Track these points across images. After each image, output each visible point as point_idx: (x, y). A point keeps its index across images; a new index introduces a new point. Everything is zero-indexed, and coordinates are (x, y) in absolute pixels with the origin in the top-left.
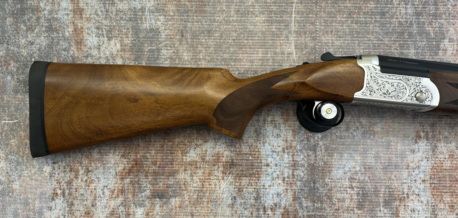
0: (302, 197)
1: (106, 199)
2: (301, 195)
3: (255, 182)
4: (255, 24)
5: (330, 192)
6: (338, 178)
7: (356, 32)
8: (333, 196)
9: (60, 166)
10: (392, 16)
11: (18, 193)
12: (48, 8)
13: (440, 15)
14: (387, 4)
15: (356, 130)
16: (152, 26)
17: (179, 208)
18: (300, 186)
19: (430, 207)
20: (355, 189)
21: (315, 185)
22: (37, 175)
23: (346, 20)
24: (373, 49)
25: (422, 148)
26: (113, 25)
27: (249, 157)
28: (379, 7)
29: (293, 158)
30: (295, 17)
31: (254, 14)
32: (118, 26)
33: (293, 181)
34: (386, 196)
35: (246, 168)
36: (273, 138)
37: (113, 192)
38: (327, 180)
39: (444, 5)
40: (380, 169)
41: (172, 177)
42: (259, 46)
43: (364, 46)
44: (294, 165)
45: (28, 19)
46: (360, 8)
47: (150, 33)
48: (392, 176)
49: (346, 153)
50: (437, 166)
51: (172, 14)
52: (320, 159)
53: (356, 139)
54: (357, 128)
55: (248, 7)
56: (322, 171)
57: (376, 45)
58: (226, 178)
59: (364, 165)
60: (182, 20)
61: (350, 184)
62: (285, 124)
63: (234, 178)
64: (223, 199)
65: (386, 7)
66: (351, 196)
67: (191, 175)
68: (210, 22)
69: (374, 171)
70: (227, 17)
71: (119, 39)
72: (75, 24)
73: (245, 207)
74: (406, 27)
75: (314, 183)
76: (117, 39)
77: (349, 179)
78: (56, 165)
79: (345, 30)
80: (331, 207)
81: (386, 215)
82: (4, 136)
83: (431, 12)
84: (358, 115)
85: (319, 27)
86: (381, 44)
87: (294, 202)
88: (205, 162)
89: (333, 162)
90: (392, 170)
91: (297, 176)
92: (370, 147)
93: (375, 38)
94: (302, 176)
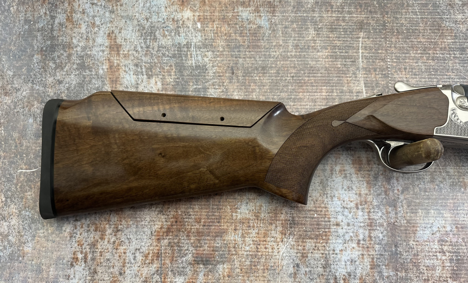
0: (381, 264)
1: (137, 266)
2: (381, 262)
3: (322, 245)
4: (316, 60)
5: (416, 258)
6: (425, 240)
7: (434, 69)
8: (420, 263)
9: (83, 224)
11: (30, 258)
12: (82, 44)
15: (443, 181)
16: (199, 62)
17: (228, 277)
18: (379, 251)
20: (447, 254)
21: (397, 249)
22: (54, 235)
23: (421, 57)
26: (154, 62)
27: (314, 215)
28: (457, 42)
29: (369, 215)
30: (362, 53)
31: (315, 49)
32: (160, 63)
33: (370, 244)
35: (310, 228)
36: (343, 192)
37: (146, 257)
38: (411, 243)
41: (219, 238)
42: (322, 83)
44: (371, 225)
45: (58, 56)
46: (436, 43)
47: (196, 70)
49: (433, 210)
51: (221, 49)
52: (402, 216)
53: (443, 192)
54: (444, 178)
55: (308, 42)
56: (405, 232)
57: (458, 83)
58: (286, 240)
59: (456, 224)
60: (232, 56)
61: (440, 247)
62: (358, 174)
63: (296, 240)
64: (283, 266)
65: (465, 42)
66: (443, 263)
67: (243, 236)
68: (265, 58)
70: (284, 52)
71: (161, 77)
72: (111, 61)
73: (311, 278)
75: (396, 246)
76: (158, 77)
77: (439, 241)
78: (79, 223)
79: (421, 67)
80: (419, 277)
82: (20, 188)
85: (390, 63)
86: (464, 82)
87: (372, 271)
88: (259, 220)
89: (418, 220)
91: (375, 237)
92: (461, 202)
93: (456, 75)
94: (381, 237)
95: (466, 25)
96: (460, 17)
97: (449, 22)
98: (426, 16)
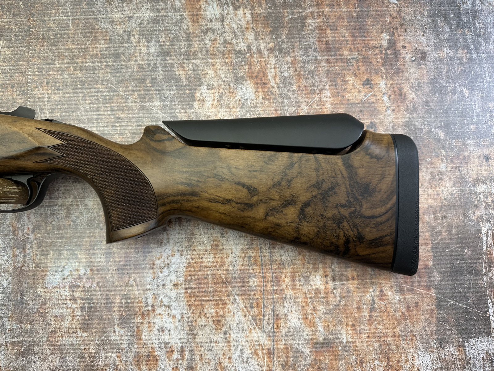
0: (4, 316)
5: (43, 307)
6: (55, 286)
7: (81, 81)
8: (47, 312)
10: (129, 57)
13: (195, 54)
14: (122, 43)
15: (79, 216)
18: (2, 301)
19: (186, 324)
20: (79, 301)
21: (23, 298)
23: (67, 67)
24: (103, 103)
25: (173, 237)
28: (111, 47)
34: (122, 309)
38: (39, 290)
39: (199, 41)
40: (113, 270)
43: (90, 100)
46: (86, 50)
48: (131, 280)
49: (66, 250)
50: (195, 263)
52: (31, 259)
53: (79, 229)
54: (81, 213)
56: (33, 277)
57: (107, 98)
59: (90, 266)
61: (71, 294)
65: (121, 47)
66: (73, 312)
69: (105, 274)
74: (148, 71)
75: (21, 295)
77: (70, 287)
79: (66, 80)
80: (45, 328)
81: (122, 338)
83: (183, 50)
84: (82, 195)
85: (31, 77)
86: (114, 95)
89: (48, 263)
90: (131, 272)
92: (98, 240)
93: (106, 88)
94: (5, 285)
95: (124, 26)
96: (118, 16)
97: (105, 22)
98: (78, 17)
